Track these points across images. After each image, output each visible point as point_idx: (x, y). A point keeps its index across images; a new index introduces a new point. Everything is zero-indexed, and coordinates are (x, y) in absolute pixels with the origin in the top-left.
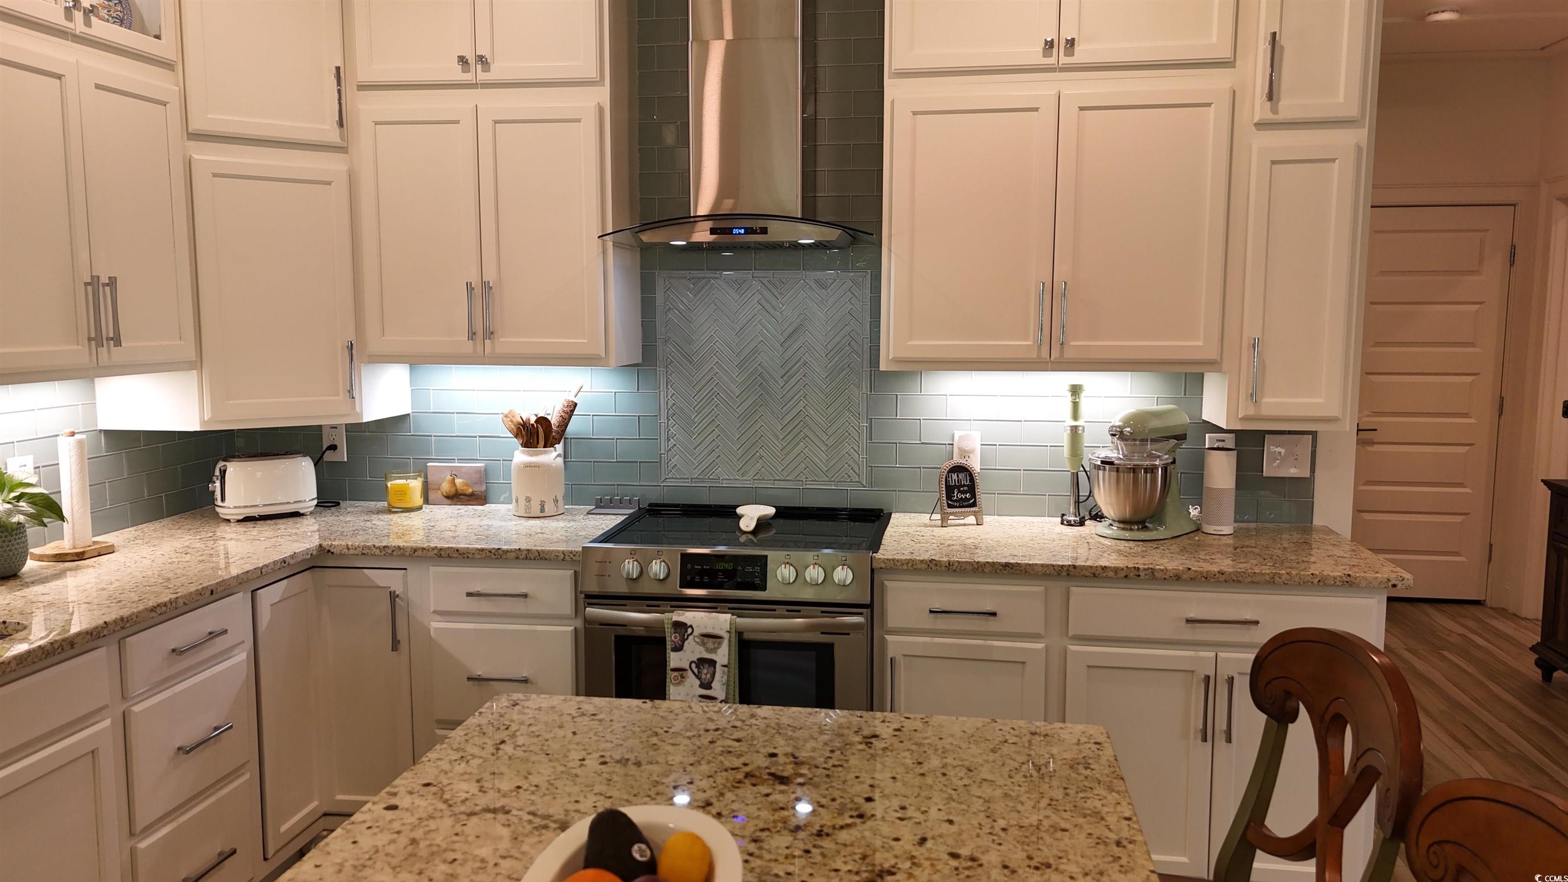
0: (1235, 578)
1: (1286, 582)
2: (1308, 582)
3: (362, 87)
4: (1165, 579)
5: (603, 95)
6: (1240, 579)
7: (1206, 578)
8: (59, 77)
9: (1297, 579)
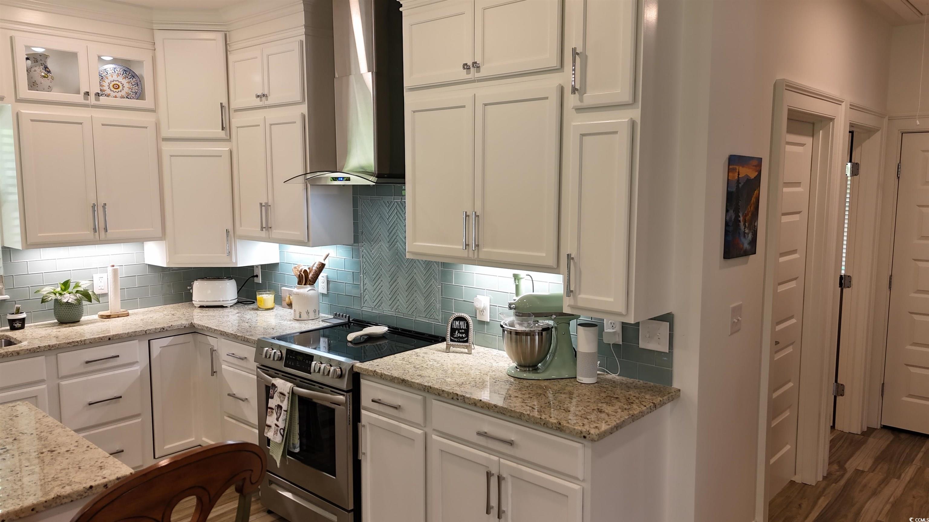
0: (502, 412)
1: (527, 420)
2: (538, 423)
3: (236, 111)
4: (469, 404)
5: (304, 109)
6: (504, 412)
7: (488, 408)
8: (81, 124)
9: (532, 419)
